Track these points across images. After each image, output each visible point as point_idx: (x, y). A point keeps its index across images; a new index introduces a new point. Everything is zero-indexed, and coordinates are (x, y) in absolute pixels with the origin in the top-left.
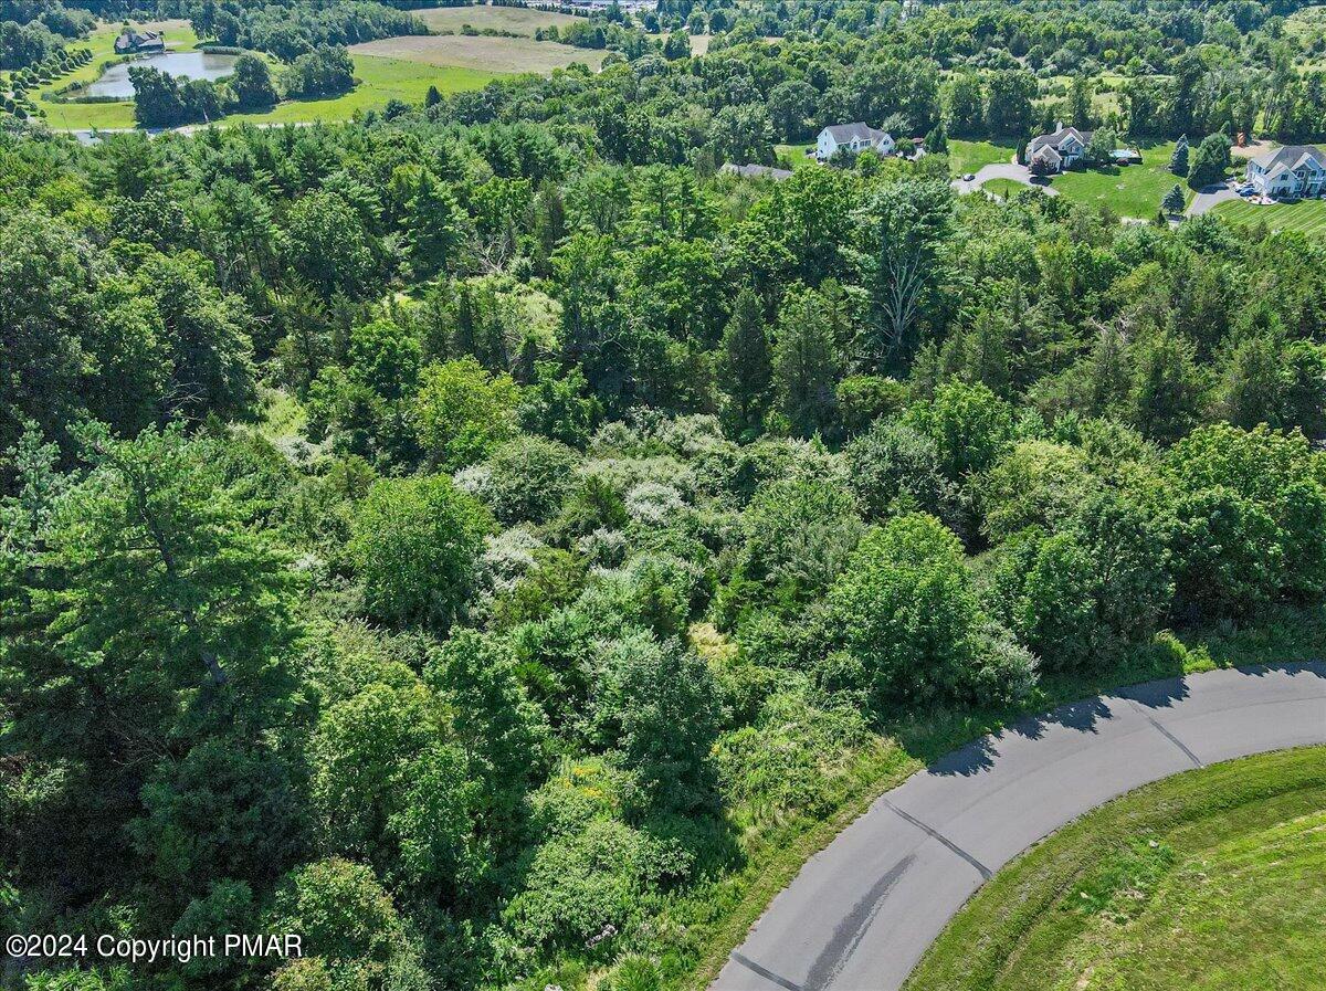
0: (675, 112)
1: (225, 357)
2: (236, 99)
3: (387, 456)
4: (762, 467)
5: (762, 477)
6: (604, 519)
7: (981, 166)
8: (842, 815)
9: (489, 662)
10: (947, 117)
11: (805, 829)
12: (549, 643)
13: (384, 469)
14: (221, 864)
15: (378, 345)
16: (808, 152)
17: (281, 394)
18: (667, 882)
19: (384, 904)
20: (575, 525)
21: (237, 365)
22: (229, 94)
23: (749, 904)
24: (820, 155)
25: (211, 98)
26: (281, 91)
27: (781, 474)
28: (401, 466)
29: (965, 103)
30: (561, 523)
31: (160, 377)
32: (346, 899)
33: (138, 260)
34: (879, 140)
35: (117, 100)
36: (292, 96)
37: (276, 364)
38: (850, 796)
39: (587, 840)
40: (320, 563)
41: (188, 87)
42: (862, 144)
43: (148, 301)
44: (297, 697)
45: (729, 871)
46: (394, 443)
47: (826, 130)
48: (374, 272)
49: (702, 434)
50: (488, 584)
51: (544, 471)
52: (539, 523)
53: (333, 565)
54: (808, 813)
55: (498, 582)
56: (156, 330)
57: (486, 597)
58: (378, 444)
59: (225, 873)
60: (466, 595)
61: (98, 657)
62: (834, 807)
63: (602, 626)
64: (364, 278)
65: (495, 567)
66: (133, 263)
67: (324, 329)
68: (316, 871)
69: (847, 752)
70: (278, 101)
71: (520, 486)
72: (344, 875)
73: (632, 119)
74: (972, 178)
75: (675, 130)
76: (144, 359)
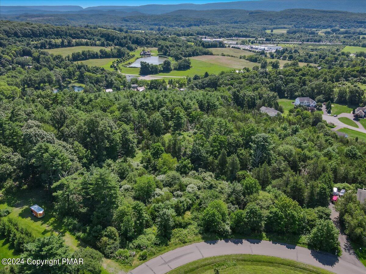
0: (259, 89)
1: (131, 145)
2: (162, 69)
3: (151, 169)
4: (214, 186)
5: (214, 188)
6: (181, 189)
7: (341, 113)
8: (187, 244)
9: (140, 207)
10: (336, 97)
11: (180, 244)
12: (157, 208)
13: (150, 172)
14: (100, 223)
15: (156, 148)
16: (293, 103)
17: (140, 151)
18: (155, 244)
19: (117, 234)
20: (175, 189)
21: (132, 146)
22: (161, 68)
23: (166, 251)
24: (296, 104)
25: (156, 69)
26: (173, 68)
27: (217, 188)
28: (153, 172)
29: (342, 95)
30: (173, 188)
31: (119, 148)
32: (113, 232)
33: (121, 125)
34: (312, 102)
35: (137, 68)
36: (175, 69)
37: (141, 146)
38: (190, 242)
39: (148, 236)
40: (131, 187)
41: (152, 66)
42: (307, 103)
43: (120, 134)
44: (115, 206)
45: (165, 246)
46: (153, 167)
47: (298, 98)
48: (165, 129)
49: (209, 176)
50: (154, 196)
51: (174, 178)
52: (170, 187)
53: (133, 188)
54: (182, 242)
55: (156, 196)
56: (120, 139)
57: (153, 198)
58: (150, 167)
59: (100, 224)
60: (150, 197)
61: (93, 194)
62: (186, 242)
63: (167, 207)
64: (162, 130)
65: (156, 194)
66: (120, 126)
67: (150, 141)
68: (110, 228)
69: (194, 236)
70: (171, 70)
71: (169, 180)
72: (113, 229)
73: (241, 94)
74: (336, 116)
75: (254, 96)
76: (117, 144)
